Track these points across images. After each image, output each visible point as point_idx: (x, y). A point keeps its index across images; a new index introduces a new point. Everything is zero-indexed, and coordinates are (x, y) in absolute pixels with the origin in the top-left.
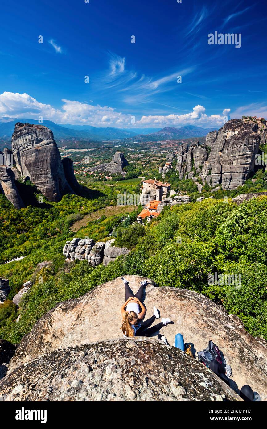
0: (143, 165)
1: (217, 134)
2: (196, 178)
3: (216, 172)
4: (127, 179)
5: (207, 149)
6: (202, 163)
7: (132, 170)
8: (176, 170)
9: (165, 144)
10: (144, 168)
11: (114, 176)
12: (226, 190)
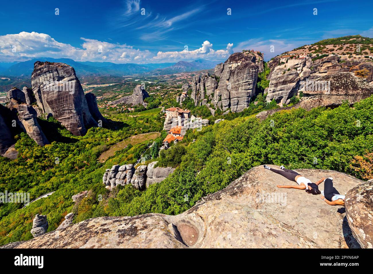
0: (162, 96)
1: (224, 65)
2: (209, 104)
3: (226, 98)
4: (148, 109)
5: (217, 78)
6: (214, 91)
7: (152, 101)
8: (192, 99)
9: (179, 76)
10: (163, 98)
11: (136, 108)
12: (234, 112)
